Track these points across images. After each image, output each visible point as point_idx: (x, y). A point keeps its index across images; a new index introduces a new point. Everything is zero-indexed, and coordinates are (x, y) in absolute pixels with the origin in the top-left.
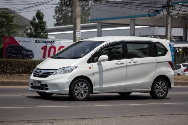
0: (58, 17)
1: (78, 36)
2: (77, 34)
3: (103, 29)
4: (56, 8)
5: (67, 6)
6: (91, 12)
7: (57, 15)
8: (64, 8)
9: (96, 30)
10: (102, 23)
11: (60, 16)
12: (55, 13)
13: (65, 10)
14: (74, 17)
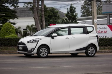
0: (83, 11)
1: (95, 23)
2: (95, 22)
3: (110, 18)
4: (82, 6)
5: (88, 5)
6: (103, 8)
7: (83, 10)
8: (87, 6)
9: (106, 19)
10: (110, 15)
11: (84, 11)
12: (81, 9)
13: (87, 7)
14: (93, 12)
